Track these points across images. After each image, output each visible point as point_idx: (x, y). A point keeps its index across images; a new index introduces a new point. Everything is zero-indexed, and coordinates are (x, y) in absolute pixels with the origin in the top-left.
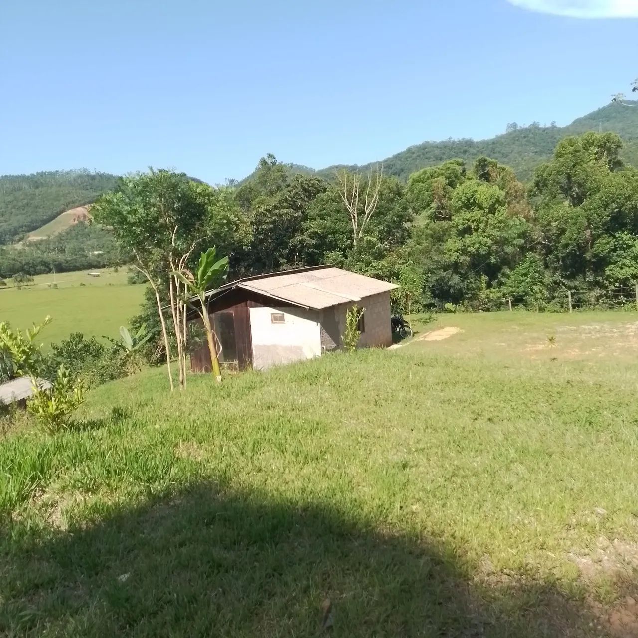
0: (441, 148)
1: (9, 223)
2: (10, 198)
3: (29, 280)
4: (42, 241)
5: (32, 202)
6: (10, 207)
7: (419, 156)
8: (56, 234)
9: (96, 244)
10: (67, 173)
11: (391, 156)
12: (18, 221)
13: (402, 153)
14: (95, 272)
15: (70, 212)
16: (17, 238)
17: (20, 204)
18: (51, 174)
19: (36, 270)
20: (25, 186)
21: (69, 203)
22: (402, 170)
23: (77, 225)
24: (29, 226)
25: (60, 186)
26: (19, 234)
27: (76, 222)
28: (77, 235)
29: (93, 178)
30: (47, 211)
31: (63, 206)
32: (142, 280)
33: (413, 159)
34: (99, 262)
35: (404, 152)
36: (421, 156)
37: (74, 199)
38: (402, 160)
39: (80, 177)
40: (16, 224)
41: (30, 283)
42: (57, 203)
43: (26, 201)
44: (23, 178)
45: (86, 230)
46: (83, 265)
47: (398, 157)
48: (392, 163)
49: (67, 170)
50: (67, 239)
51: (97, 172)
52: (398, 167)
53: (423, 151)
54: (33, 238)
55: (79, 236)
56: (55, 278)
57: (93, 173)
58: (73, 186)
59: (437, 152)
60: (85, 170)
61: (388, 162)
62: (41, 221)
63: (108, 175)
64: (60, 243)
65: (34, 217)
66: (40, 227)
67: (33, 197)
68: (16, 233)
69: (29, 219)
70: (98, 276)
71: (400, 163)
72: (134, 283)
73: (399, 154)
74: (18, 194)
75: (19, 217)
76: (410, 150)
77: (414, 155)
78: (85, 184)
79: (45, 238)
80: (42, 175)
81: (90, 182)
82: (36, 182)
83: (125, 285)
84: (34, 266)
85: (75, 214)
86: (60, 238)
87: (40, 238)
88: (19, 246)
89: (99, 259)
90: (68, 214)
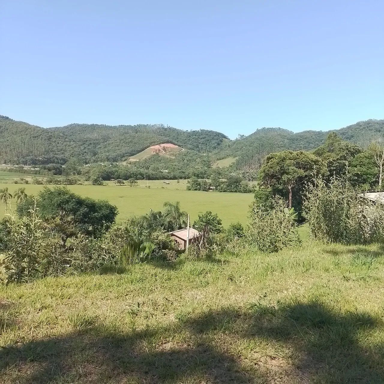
0: (380, 124)
1: (121, 150)
2: (123, 138)
3: (136, 182)
4: (136, 162)
5: (133, 140)
6: (122, 142)
7: (365, 128)
8: (144, 159)
9: (164, 166)
10: (152, 126)
11: (345, 127)
12: (126, 150)
13: (353, 125)
14: (167, 181)
15: (152, 147)
16: (124, 159)
17: (127, 141)
18: (144, 126)
19: (137, 177)
20: (130, 131)
21: (152, 143)
22: (352, 136)
23: (155, 154)
24: (130, 153)
25: (148, 133)
26: (125, 157)
27: (155, 153)
28: (154, 161)
29: (166, 129)
30: (140, 146)
31: (149, 144)
32: (194, 189)
33: (360, 130)
34: (168, 176)
35: (355, 125)
36: (366, 128)
37: (155, 141)
38: (353, 130)
39: (159, 128)
40: (124, 152)
41: (135, 184)
42: (146, 142)
43: (130, 140)
44: (130, 127)
45: (159, 158)
46: (160, 177)
47: (350, 128)
48: (346, 131)
49: (153, 124)
50: (149, 162)
51: (168, 126)
52: (350, 134)
53: (368, 125)
54: (132, 160)
55: (155, 161)
56: (148, 183)
57: (166, 127)
58: (154, 133)
59: (377, 126)
60: (162, 125)
61: (343, 131)
62: (137, 151)
63: (174, 128)
64: (146, 164)
65: (133, 148)
66: (136, 154)
67: (134, 137)
68: (123, 157)
69: (131, 150)
70: (169, 184)
71: (351, 131)
72: (190, 190)
73: (351, 126)
74: (126, 135)
75: (126, 148)
76: (358, 124)
77: (362, 127)
78: (161, 133)
79: (138, 160)
80: (139, 126)
81: (164, 132)
82: (136, 130)
83: (185, 190)
84: (136, 175)
85: (154, 149)
86: (146, 161)
87: (135, 160)
88: (124, 163)
89: (168, 175)
90: (151, 148)
